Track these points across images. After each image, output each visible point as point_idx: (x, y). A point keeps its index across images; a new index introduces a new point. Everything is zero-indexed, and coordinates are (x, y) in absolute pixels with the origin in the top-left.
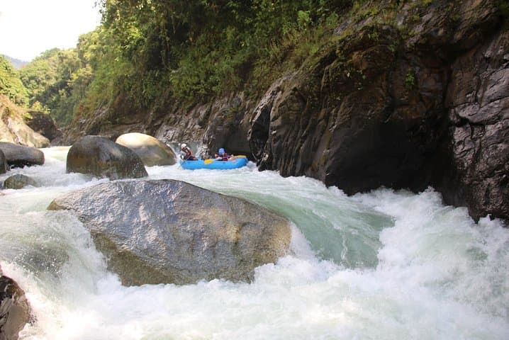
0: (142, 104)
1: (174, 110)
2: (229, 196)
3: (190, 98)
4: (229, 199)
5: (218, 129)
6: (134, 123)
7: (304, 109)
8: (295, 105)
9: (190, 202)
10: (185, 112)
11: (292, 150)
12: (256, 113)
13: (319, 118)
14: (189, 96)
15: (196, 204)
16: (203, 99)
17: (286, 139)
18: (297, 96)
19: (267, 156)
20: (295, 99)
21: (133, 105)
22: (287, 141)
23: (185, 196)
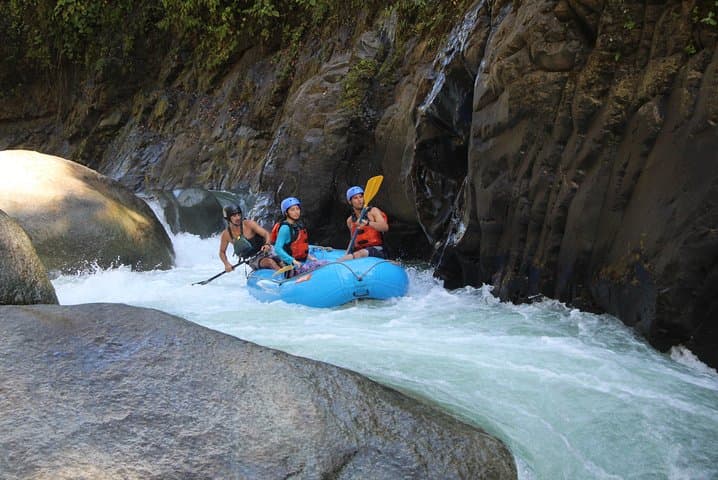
0: (54, 52)
1: (166, 72)
2: (307, 361)
3: (223, 31)
4: (309, 369)
5: (309, 139)
6: (28, 117)
7: (584, 63)
8: (557, 49)
9: (174, 379)
10: (205, 80)
11: (544, 205)
12: (430, 83)
13: (641, 94)
14: (218, 23)
15: (194, 385)
16: (265, 33)
17: (524, 168)
18: (562, 19)
19: (463, 229)
20: (558, 28)
21: (21, 55)
22: (529, 174)
23: (159, 360)
